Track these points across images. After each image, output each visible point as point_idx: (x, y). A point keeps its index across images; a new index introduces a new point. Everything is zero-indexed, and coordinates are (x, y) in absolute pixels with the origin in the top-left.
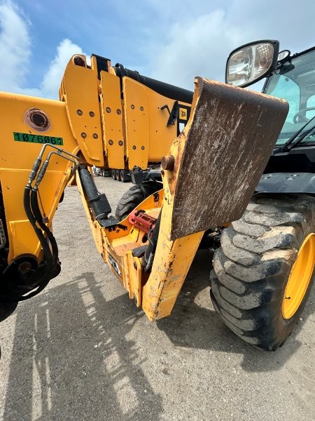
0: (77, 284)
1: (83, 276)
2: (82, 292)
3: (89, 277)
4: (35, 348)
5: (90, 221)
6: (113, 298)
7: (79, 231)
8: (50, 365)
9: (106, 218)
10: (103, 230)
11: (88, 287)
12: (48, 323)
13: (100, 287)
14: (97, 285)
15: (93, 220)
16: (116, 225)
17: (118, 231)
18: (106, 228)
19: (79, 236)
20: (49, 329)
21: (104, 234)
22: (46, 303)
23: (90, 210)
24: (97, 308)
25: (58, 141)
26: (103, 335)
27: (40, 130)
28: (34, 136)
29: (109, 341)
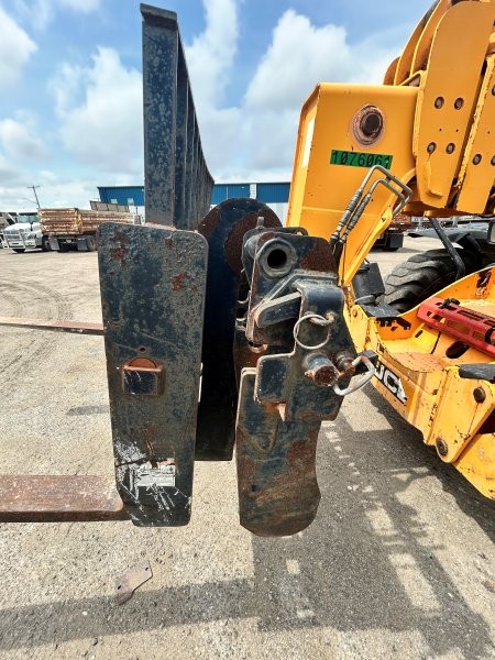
6: (364, 430)
9: (374, 304)
10: (371, 322)
16: (395, 318)
17: (393, 329)
18: (377, 319)
21: (373, 329)
24: (341, 436)
25: (385, 161)
26: (358, 476)
27: (366, 143)
28: (356, 154)
29: (369, 489)
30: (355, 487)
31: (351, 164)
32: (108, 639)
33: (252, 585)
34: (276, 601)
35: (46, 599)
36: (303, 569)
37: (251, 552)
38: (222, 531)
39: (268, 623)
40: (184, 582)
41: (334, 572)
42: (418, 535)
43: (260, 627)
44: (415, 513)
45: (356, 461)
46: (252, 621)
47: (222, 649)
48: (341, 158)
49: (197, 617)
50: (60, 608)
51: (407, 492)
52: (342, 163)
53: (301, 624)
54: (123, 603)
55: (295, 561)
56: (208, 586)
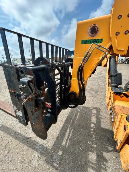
0: (92, 110)
1: (96, 108)
2: (92, 114)
3: (98, 110)
4: (71, 122)
5: (107, 86)
6: (105, 128)
7: (102, 88)
8: (72, 133)
9: (117, 87)
10: (112, 93)
11: (96, 114)
12: (77, 118)
13: (101, 118)
14: (100, 116)
15: (109, 86)
16: (122, 93)
17: (122, 97)
18: (114, 92)
19: (101, 90)
20: (77, 120)
21: (112, 95)
22: (80, 110)
23: (109, 80)
24: (96, 126)
25: (100, 41)
26: (93, 140)
27: (93, 36)
28: (89, 40)
29: (95, 146)
30: (90, 143)
31: (88, 43)
32: (22, 144)
33: (49, 151)
34: (52, 158)
35: (18, 131)
36: (62, 155)
37: (53, 143)
38: (51, 135)
39: (47, 161)
40: (38, 141)
41: (69, 161)
42: (103, 169)
43: (45, 161)
44: (107, 161)
45: (96, 136)
46: (45, 158)
47: (36, 159)
48: (85, 42)
49: (36, 150)
50: (19, 134)
51: (108, 154)
52: (85, 43)
53: (54, 167)
54: (27, 139)
55: (61, 152)
56: (41, 145)
